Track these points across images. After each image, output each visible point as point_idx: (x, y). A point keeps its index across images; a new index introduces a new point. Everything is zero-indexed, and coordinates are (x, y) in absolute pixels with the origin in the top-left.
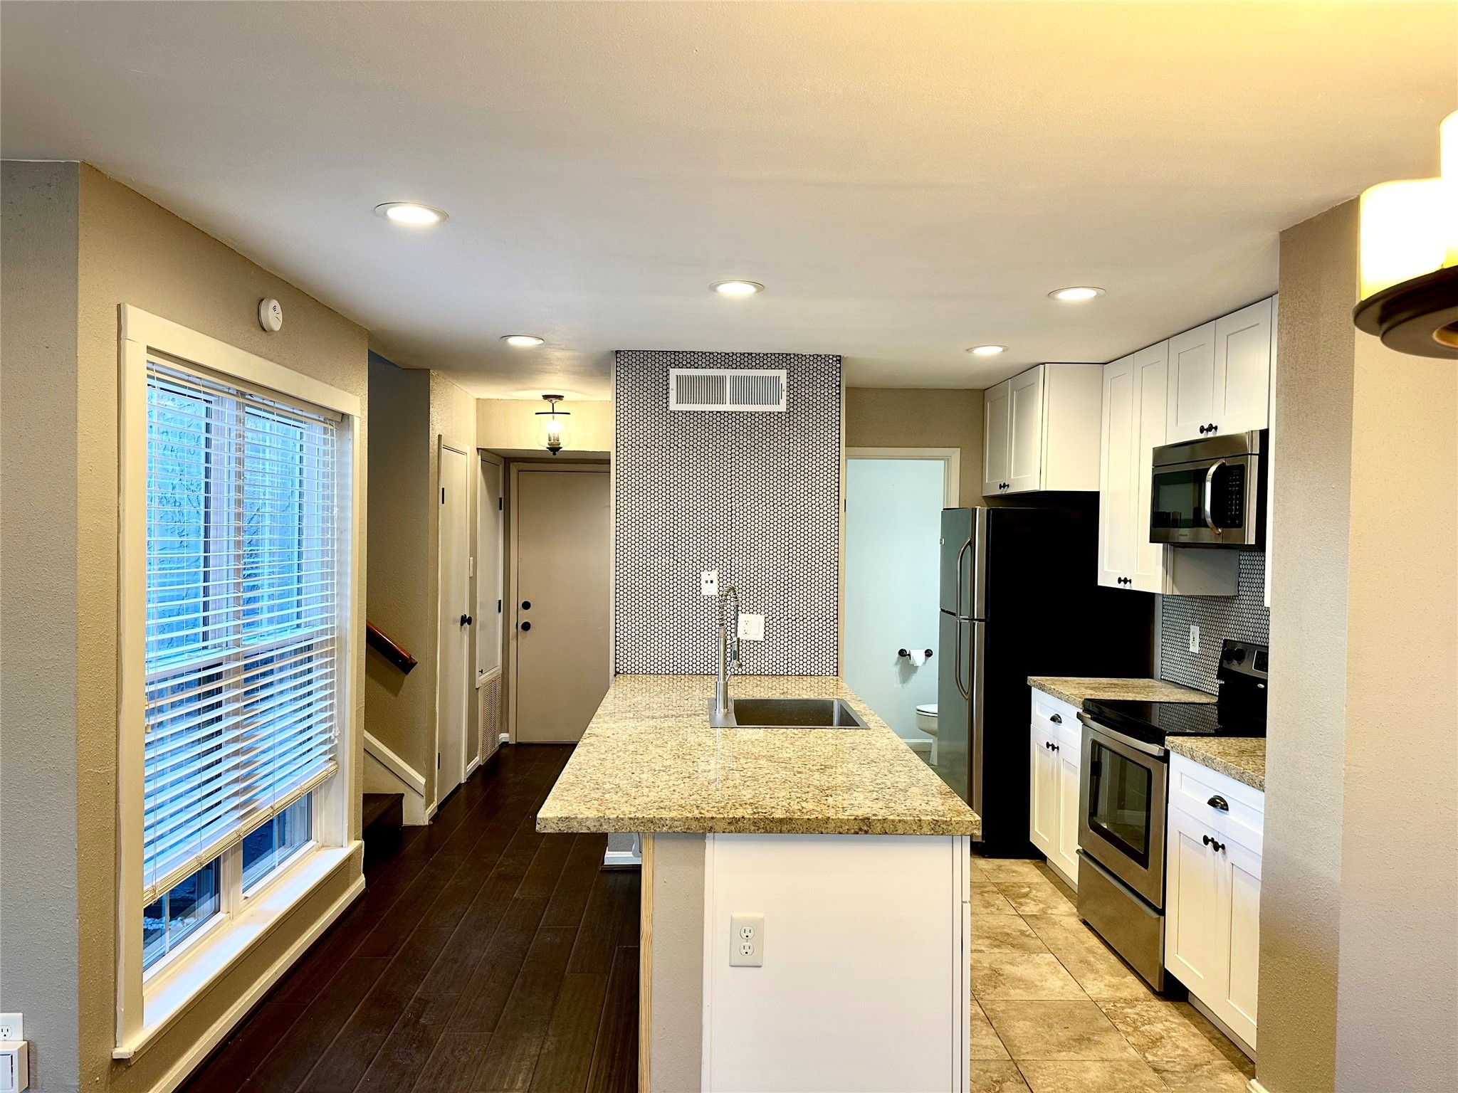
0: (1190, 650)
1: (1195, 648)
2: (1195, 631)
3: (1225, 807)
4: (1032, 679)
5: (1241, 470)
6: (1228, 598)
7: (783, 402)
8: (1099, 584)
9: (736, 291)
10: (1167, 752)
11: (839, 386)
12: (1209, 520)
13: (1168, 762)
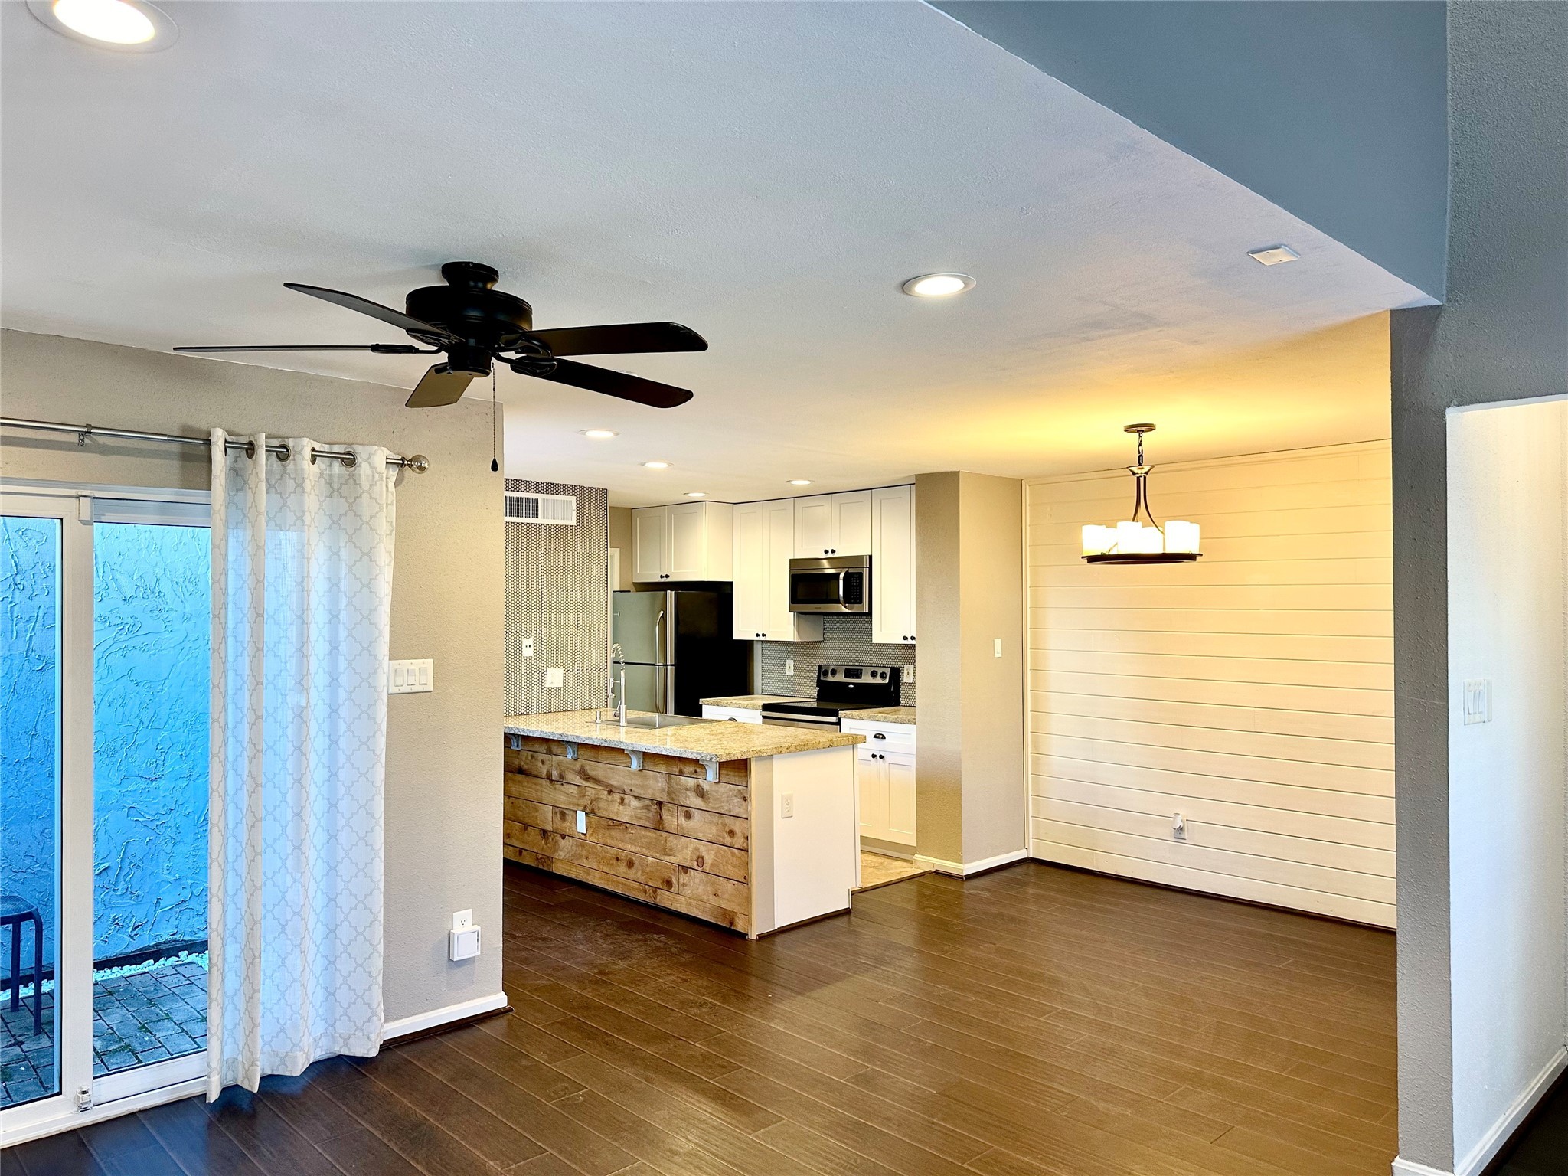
0: (787, 674)
1: (790, 672)
2: (790, 663)
3: (884, 737)
4: (702, 701)
5: (861, 575)
6: (816, 642)
7: (574, 518)
8: (734, 638)
9: (657, 466)
10: (839, 719)
11: (606, 509)
12: (842, 599)
13: (840, 725)
